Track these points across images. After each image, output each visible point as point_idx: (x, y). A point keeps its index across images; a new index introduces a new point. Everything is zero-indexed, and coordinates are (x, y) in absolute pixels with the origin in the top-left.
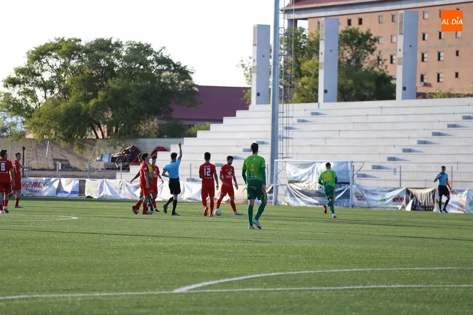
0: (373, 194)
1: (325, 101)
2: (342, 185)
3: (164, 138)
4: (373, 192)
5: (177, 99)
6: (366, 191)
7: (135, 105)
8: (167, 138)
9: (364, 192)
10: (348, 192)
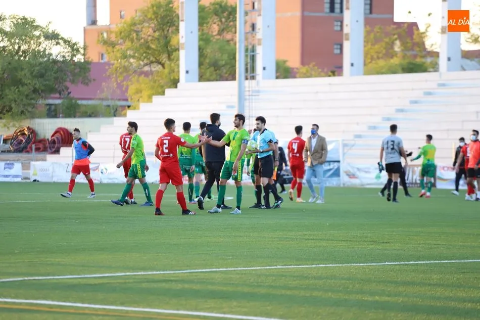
0: (366, 172)
1: (264, 78)
2: (332, 163)
3: (59, 117)
4: (366, 170)
5: (71, 78)
6: (358, 169)
7: (29, 83)
8: (62, 117)
9: (356, 170)
10: (338, 170)
